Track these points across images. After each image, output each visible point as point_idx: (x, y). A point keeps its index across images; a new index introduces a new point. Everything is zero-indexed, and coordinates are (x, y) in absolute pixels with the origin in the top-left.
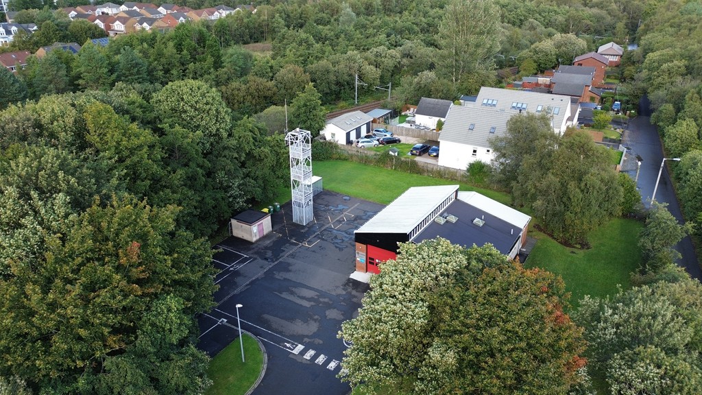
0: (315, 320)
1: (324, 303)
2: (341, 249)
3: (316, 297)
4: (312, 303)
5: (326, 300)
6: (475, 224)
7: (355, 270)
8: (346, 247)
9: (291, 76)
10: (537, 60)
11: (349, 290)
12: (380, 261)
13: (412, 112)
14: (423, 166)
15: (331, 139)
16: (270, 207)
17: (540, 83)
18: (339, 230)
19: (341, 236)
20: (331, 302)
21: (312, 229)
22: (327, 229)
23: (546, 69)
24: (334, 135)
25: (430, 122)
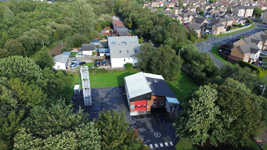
2: (116, 108)
5: (134, 127)
6: (155, 83)
7: (130, 112)
8: (116, 106)
9: (14, 45)
10: (101, 24)
11: (136, 120)
12: (140, 106)
13: (75, 50)
14: (108, 70)
15: (58, 68)
16: (70, 104)
17: (106, 33)
18: (106, 102)
19: (109, 104)
20: (136, 127)
21: (95, 106)
22: (101, 103)
23: (105, 27)
24: (59, 66)
25: (89, 53)
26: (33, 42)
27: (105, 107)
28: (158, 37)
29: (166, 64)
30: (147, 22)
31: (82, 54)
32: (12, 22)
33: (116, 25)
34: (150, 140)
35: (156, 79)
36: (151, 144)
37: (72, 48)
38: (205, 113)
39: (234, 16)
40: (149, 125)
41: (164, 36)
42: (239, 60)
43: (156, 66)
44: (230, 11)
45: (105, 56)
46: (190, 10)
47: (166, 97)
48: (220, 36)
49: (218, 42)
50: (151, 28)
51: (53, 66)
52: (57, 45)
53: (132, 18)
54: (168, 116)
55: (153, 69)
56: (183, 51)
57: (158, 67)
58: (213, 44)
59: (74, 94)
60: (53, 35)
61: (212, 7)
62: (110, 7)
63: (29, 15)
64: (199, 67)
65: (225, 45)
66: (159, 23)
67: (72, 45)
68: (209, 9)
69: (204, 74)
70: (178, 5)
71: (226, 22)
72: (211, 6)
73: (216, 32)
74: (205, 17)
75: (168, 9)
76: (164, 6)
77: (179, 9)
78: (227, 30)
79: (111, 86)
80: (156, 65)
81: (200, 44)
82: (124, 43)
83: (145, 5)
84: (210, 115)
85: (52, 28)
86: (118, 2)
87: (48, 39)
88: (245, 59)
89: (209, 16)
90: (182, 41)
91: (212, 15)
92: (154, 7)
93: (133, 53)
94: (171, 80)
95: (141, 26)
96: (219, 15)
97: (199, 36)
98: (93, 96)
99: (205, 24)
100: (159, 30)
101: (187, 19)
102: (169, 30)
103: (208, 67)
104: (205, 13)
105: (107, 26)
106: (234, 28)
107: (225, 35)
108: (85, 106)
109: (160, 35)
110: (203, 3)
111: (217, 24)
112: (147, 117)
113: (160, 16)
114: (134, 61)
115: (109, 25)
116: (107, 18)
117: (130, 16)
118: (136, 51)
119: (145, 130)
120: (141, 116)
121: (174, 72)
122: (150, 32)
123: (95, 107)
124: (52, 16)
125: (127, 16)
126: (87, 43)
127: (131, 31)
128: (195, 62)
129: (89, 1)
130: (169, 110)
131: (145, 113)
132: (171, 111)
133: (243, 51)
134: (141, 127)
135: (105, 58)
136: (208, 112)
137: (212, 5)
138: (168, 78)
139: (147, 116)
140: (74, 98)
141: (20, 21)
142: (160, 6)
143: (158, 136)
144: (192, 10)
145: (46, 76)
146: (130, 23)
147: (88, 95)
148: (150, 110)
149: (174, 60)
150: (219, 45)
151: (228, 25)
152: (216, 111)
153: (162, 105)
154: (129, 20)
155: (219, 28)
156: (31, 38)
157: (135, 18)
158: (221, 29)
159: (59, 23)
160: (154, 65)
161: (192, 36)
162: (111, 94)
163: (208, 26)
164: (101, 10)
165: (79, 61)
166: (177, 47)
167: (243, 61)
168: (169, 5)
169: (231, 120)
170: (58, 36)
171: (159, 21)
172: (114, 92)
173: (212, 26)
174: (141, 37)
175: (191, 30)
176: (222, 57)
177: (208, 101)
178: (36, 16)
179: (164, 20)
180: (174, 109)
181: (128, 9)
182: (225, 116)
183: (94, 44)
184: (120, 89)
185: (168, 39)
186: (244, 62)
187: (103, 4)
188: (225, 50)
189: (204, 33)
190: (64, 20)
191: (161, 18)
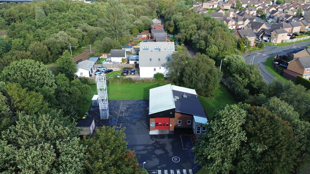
0: (154, 157)
1: (151, 149)
2: (135, 124)
3: (145, 148)
4: (146, 151)
5: (150, 147)
6: (184, 98)
7: (150, 130)
8: (136, 122)
9: (38, 47)
10: (138, 28)
11: (155, 140)
12: (161, 123)
13: (104, 56)
14: (135, 80)
15: (80, 75)
16: (85, 115)
17: (143, 37)
18: (125, 116)
19: (129, 119)
20: (153, 148)
21: (113, 120)
22: (120, 118)
23: (142, 31)
24: (82, 73)
25: (119, 60)
26: (59, 46)
27: (122, 123)
28: (200, 44)
29: (200, 76)
30: (190, 26)
31: (111, 61)
32: (41, 23)
33: (155, 29)
34: (165, 165)
35: (187, 94)
36: (166, 170)
37: (101, 54)
38: (227, 138)
39: (302, 21)
40: (169, 148)
41: (207, 43)
42: (297, 76)
43: (189, 79)
44: (301, 14)
45: (135, 64)
46: (249, 13)
47: (194, 116)
48: (281, 45)
49: (276, 52)
50: (194, 33)
51: (76, 72)
52: (87, 50)
53: (175, 21)
54: (193, 139)
55: (185, 81)
56: (227, 61)
57: (191, 79)
58: (269, 55)
59: (92, 105)
60: (83, 39)
61: (279, 9)
62: (153, 8)
63: (60, 16)
64: (241, 82)
65: (284, 56)
66: (204, 27)
67: (101, 50)
68: (273, 12)
69: (247, 91)
70: (235, 7)
71: (291, 28)
72: (277, 8)
73: (276, 40)
74: (266, 21)
75: (221, 11)
76: (218, 7)
77: (235, 12)
78: (291, 38)
79: (135, 99)
80: (189, 76)
81: (253, 54)
82: (158, 50)
83: (194, 6)
84: (233, 141)
85: (83, 31)
86: (163, 2)
87: (77, 42)
88: (305, 75)
89: (272, 20)
90: (228, 49)
91: (276, 19)
92: (205, 9)
93: (165, 61)
94: (207, 96)
95: (182, 31)
96: (284, 19)
97: (252, 44)
98: (112, 109)
99: (264, 31)
100: (202, 36)
101: (242, 23)
102: (214, 36)
103: (254, 83)
104: (267, 16)
105: (145, 30)
106: (301, 35)
107: (288, 44)
108: (102, 120)
109: (203, 42)
110: (268, 4)
111: (277, 30)
112: (169, 138)
113: (206, 19)
114: (166, 71)
115: (147, 28)
116: (145, 21)
117: (172, 19)
118: (169, 59)
119: (163, 152)
120: (161, 136)
121: (210, 86)
122: (192, 38)
123: (111, 121)
124: (86, 18)
125: (169, 18)
126: (118, 48)
127: (172, 36)
128: (237, 76)
129: (130, 1)
130: (195, 131)
131: (167, 132)
132: (198, 132)
133: (303, 64)
134: (159, 149)
135: (135, 66)
136: (231, 137)
137: (279, 6)
138: (203, 93)
139: (169, 136)
140: (92, 109)
141: (50, 22)
142: (213, 7)
143: (176, 161)
144: (252, 12)
145: (58, 83)
146: (171, 26)
147: (105, 107)
148: (173, 130)
149: (210, 72)
150: (276, 56)
151: (293, 32)
152: (241, 137)
153: (189, 125)
154: (171, 23)
155: (280, 35)
156: (58, 41)
157: (178, 21)
158: (283, 36)
159: (92, 25)
160: (187, 76)
161: (243, 44)
162: (133, 107)
163: (266, 32)
164: (142, 11)
165: (105, 69)
166: (220, 56)
167: (301, 78)
168: (224, 6)
169: (259, 150)
170: (89, 40)
171: (204, 25)
172: (136, 106)
173: (272, 32)
174: (181, 44)
175: (243, 37)
176: (277, 71)
177: (232, 124)
178: (68, 17)
179: (209, 24)
180: (201, 131)
181: (171, 11)
182: (254, 144)
183: (125, 50)
184: (145, 103)
185: (212, 47)
186: (303, 79)
187: (146, 4)
188: (283, 63)
189: (261, 40)
190: (97, 22)
191: (206, 21)
